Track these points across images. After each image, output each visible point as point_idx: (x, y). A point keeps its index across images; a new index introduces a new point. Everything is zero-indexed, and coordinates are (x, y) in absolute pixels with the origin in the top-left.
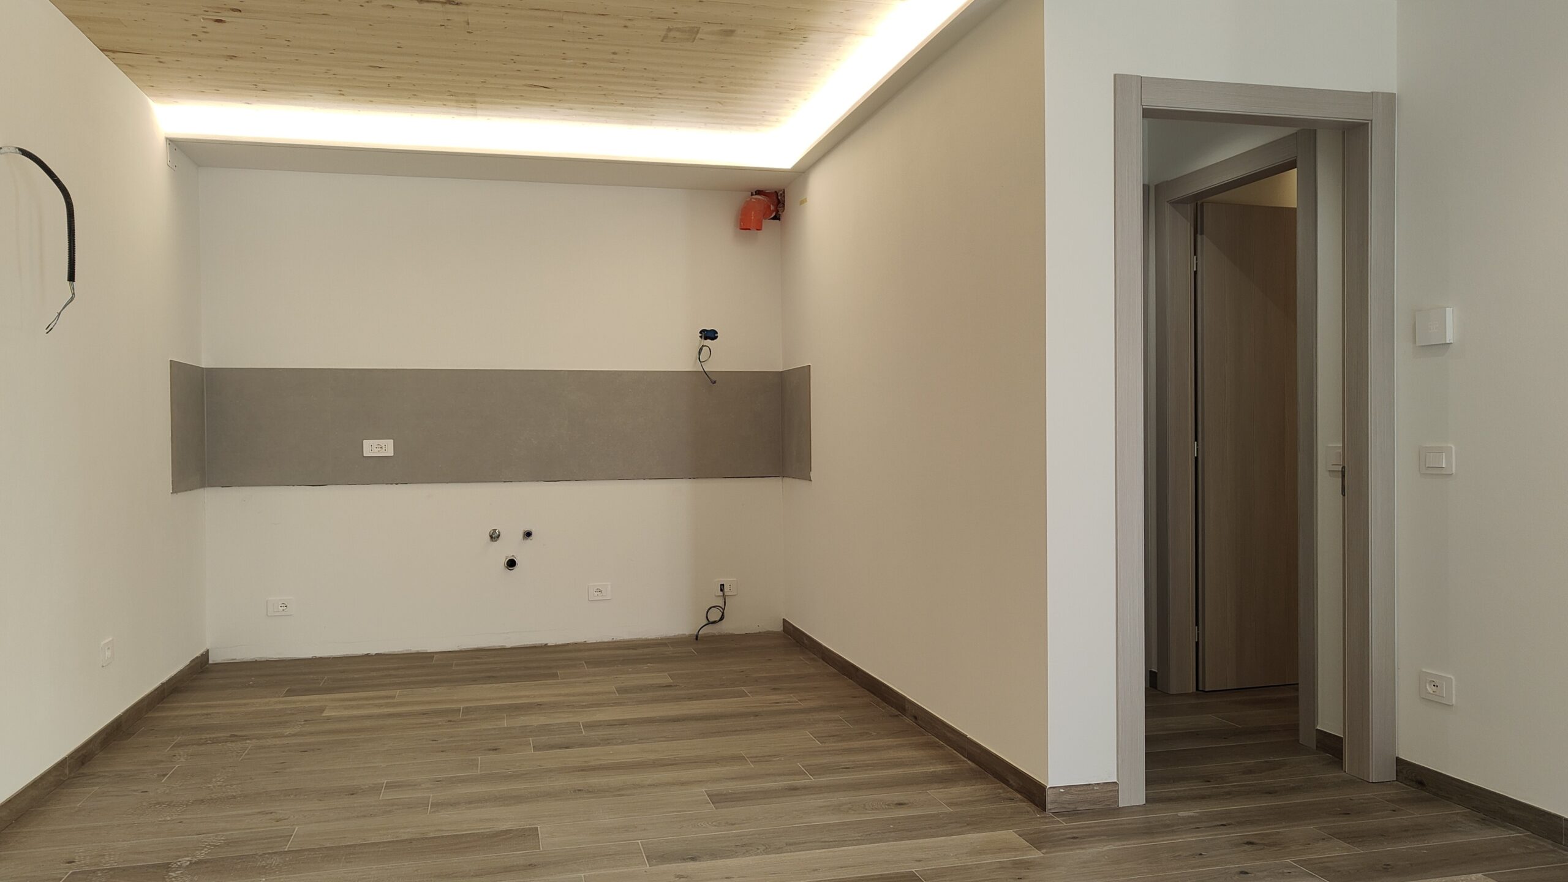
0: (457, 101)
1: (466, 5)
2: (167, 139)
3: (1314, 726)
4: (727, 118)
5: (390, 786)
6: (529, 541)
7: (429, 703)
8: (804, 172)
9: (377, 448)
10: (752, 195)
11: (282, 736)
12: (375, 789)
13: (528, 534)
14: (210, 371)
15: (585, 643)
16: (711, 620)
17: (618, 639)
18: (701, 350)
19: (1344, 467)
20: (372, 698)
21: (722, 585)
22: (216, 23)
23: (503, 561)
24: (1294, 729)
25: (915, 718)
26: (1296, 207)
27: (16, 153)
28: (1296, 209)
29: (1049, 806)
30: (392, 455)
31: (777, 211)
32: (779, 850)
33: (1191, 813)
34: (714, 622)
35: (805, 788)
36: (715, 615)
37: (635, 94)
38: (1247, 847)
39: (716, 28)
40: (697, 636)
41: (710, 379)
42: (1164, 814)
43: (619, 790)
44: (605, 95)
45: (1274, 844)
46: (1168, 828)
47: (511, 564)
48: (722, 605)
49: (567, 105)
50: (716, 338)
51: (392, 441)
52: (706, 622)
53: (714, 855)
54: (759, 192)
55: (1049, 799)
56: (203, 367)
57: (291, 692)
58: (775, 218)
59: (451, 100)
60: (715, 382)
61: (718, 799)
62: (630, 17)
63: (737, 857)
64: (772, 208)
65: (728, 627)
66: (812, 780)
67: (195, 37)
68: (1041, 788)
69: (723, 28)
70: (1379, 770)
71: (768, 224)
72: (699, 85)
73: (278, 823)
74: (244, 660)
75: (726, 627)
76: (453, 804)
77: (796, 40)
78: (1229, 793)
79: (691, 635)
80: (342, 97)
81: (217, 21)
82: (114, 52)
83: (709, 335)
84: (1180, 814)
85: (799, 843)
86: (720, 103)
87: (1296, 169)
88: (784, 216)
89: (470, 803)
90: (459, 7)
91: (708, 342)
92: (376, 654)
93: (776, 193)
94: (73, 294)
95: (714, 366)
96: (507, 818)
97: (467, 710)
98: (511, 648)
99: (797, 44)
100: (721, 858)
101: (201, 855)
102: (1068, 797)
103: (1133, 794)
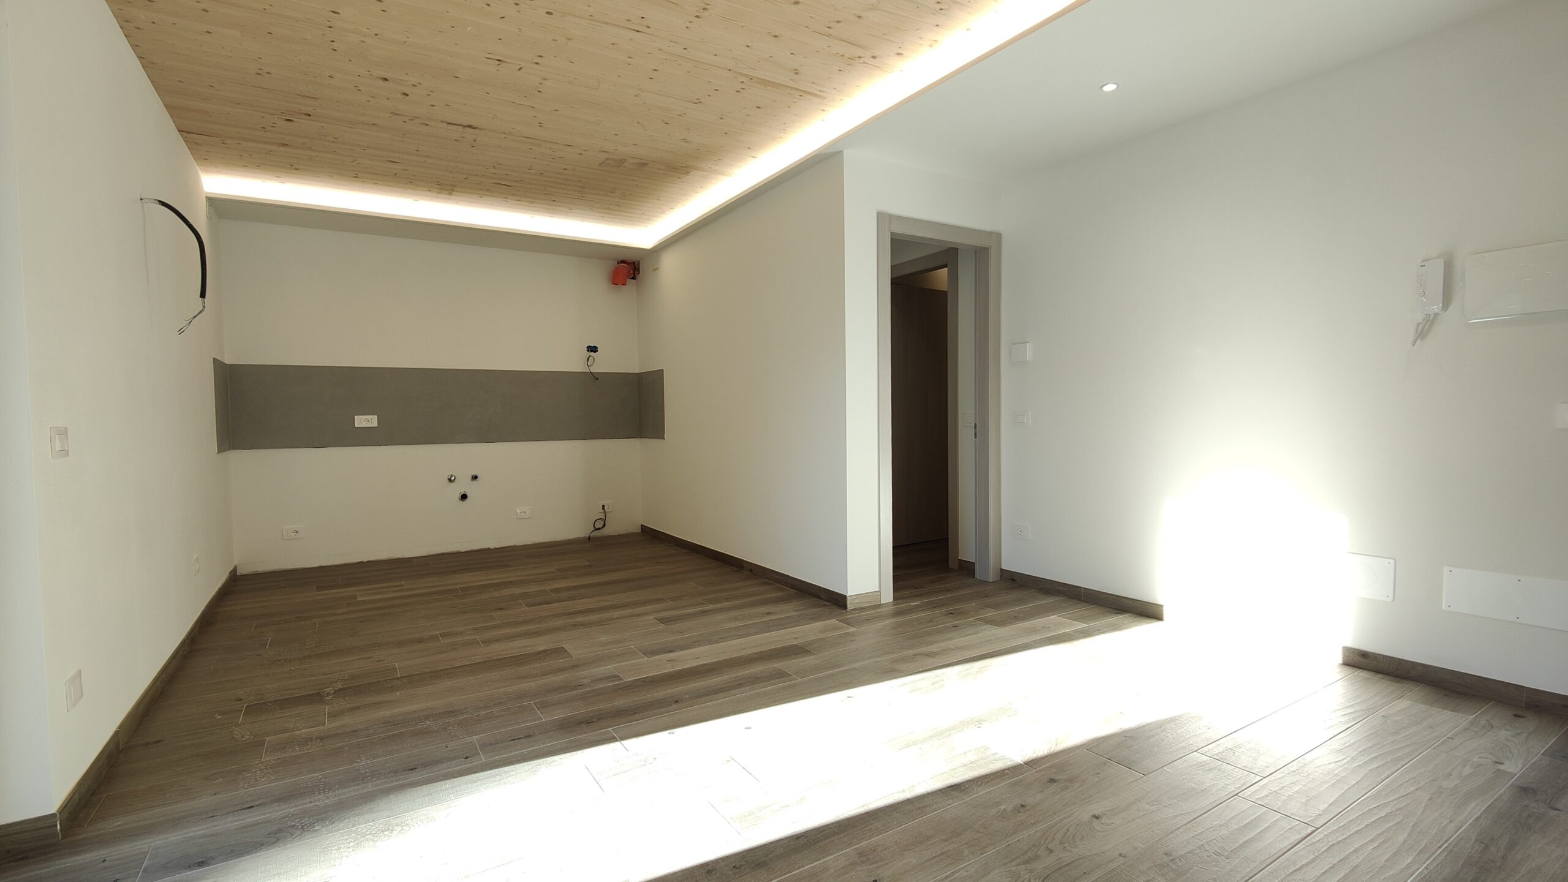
0: (440, 189)
1: (480, 129)
2: (206, 197)
3: (957, 557)
4: (618, 215)
5: (443, 635)
6: (475, 482)
7: (433, 587)
8: (656, 252)
9: (365, 421)
10: (618, 263)
11: (337, 614)
12: (435, 638)
13: (475, 477)
14: (231, 366)
15: (515, 546)
16: (597, 527)
17: (537, 542)
18: (589, 358)
19: (976, 424)
20: (394, 587)
21: (603, 506)
22: (286, 122)
23: (458, 495)
24: (946, 560)
25: (751, 570)
26: (946, 290)
27: (156, 203)
28: (946, 292)
29: (848, 606)
30: (377, 426)
31: (634, 274)
32: (716, 642)
33: (917, 603)
34: (599, 529)
35: (711, 610)
36: (599, 525)
37: (566, 195)
38: (950, 615)
39: (638, 161)
40: (589, 538)
41: (595, 377)
42: (904, 605)
43: (600, 622)
44: (546, 194)
45: (961, 613)
46: (910, 611)
47: (464, 497)
48: (603, 516)
49: (517, 198)
50: (597, 351)
51: (376, 416)
52: (593, 529)
53: (682, 648)
54: (623, 262)
55: (848, 602)
56: (226, 363)
57: (319, 588)
58: (633, 278)
59: (436, 188)
60: (597, 379)
61: (663, 621)
62: (586, 149)
63: (695, 648)
64: (632, 272)
65: (608, 531)
66: (711, 607)
67: (263, 129)
68: (845, 597)
69: (641, 161)
70: (992, 576)
71: (629, 281)
72: (611, 194)
73: (380, 663)
74: (266, 571)
75: (606, 531)
76: (497, 640)
77: (681, 173)
78: (929, 593)
79: (584, 538)
80: (356, 179)
81: (287, 120)
82: (188, 133)
83: (593, 349)
84: (912, 604)
85: (727, 637)
86: (618, 206)
87: (947, 268)
88: (638, 277)
89: (508, 639)
90: (475, 130)
91: (592, 354)
92: (368, 561)
93: (634, 263)
94: (204, 307)
95: (595, 369)
96: (540, 644)
97: (462, 589)
98: (466, 552)
99: (680, 176)
100: (687, 649)
101: (339, 685)
102: (857, 601)
103: (888, 596)
